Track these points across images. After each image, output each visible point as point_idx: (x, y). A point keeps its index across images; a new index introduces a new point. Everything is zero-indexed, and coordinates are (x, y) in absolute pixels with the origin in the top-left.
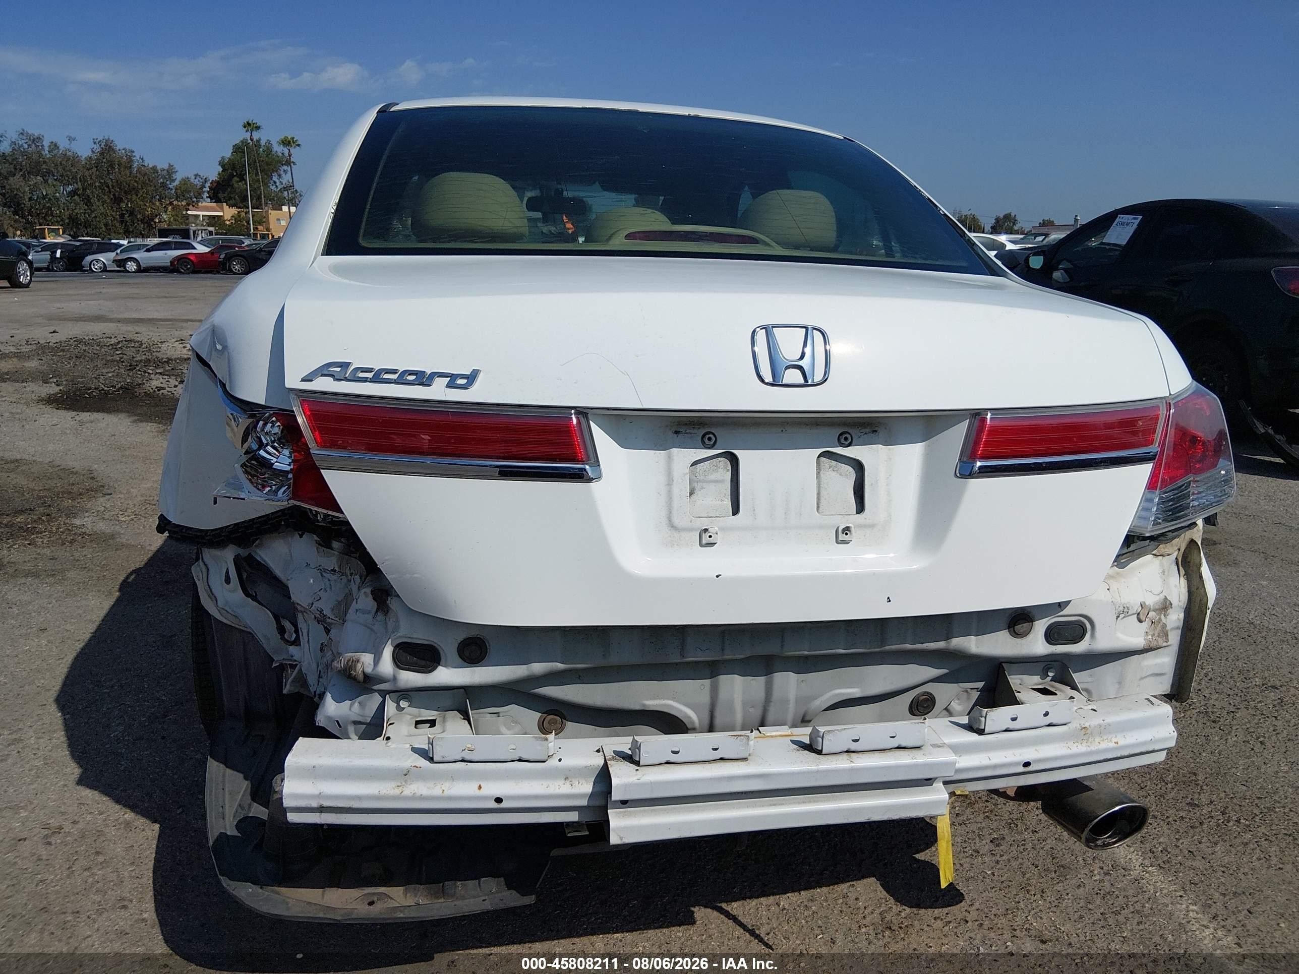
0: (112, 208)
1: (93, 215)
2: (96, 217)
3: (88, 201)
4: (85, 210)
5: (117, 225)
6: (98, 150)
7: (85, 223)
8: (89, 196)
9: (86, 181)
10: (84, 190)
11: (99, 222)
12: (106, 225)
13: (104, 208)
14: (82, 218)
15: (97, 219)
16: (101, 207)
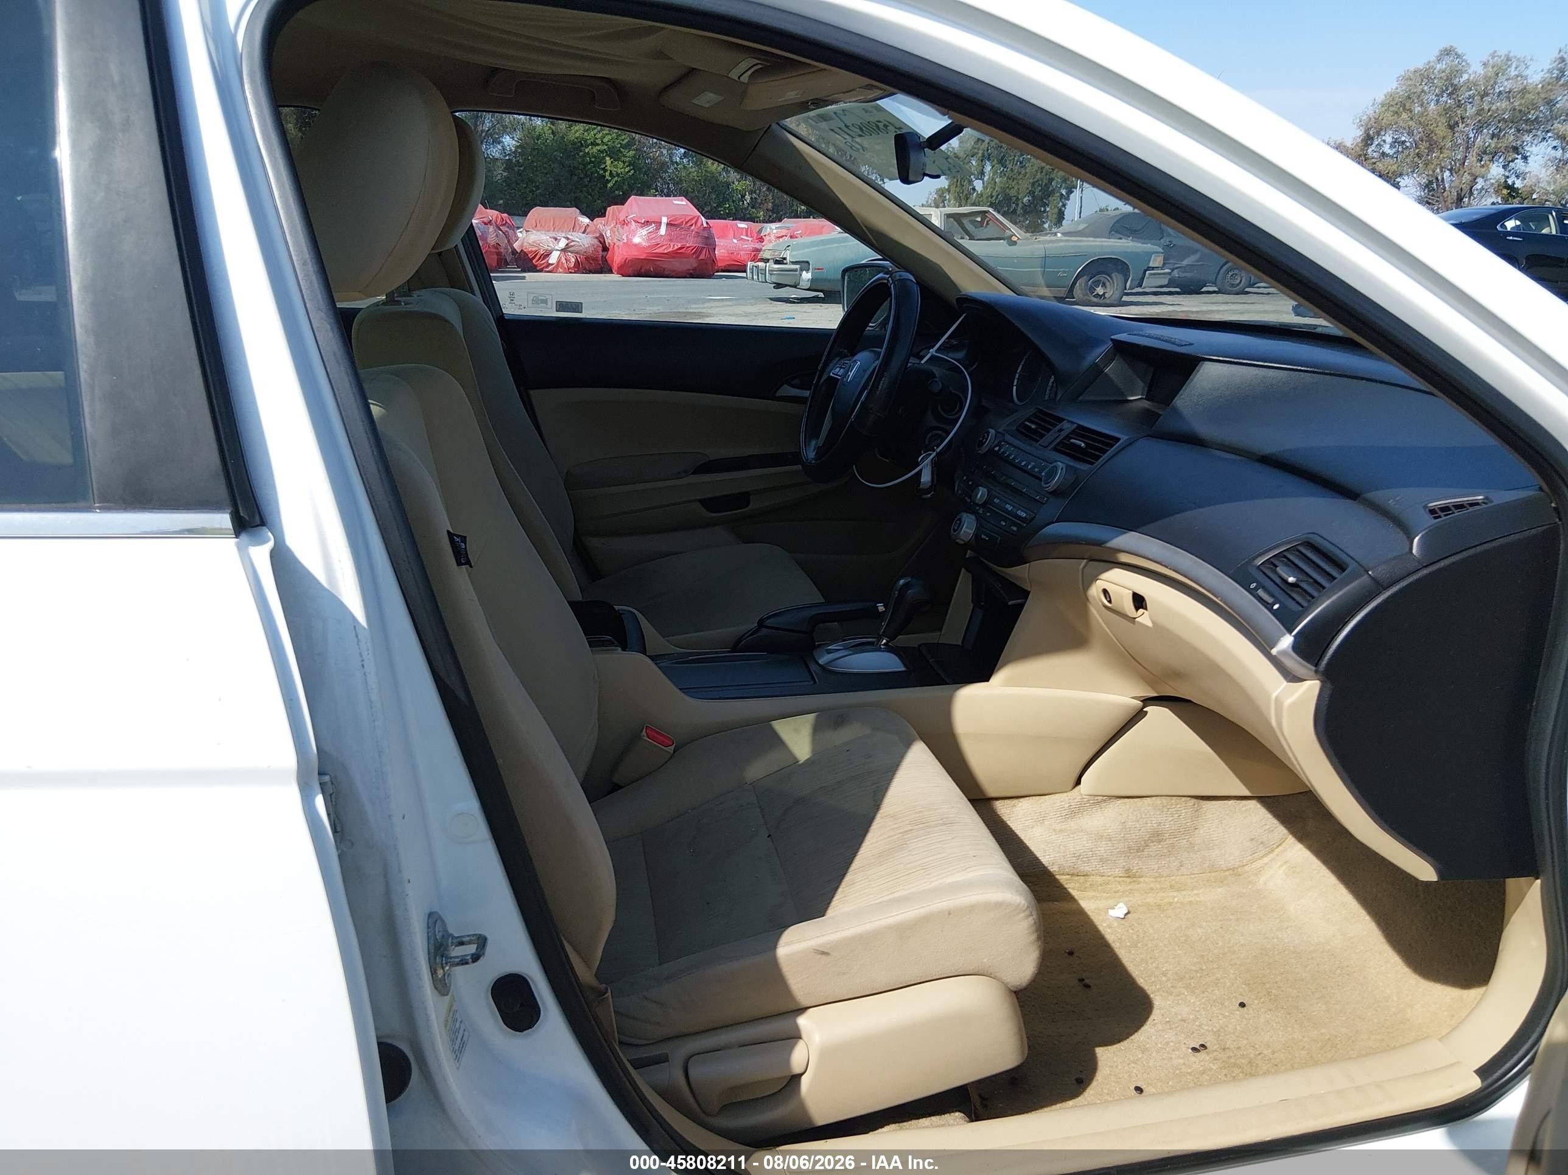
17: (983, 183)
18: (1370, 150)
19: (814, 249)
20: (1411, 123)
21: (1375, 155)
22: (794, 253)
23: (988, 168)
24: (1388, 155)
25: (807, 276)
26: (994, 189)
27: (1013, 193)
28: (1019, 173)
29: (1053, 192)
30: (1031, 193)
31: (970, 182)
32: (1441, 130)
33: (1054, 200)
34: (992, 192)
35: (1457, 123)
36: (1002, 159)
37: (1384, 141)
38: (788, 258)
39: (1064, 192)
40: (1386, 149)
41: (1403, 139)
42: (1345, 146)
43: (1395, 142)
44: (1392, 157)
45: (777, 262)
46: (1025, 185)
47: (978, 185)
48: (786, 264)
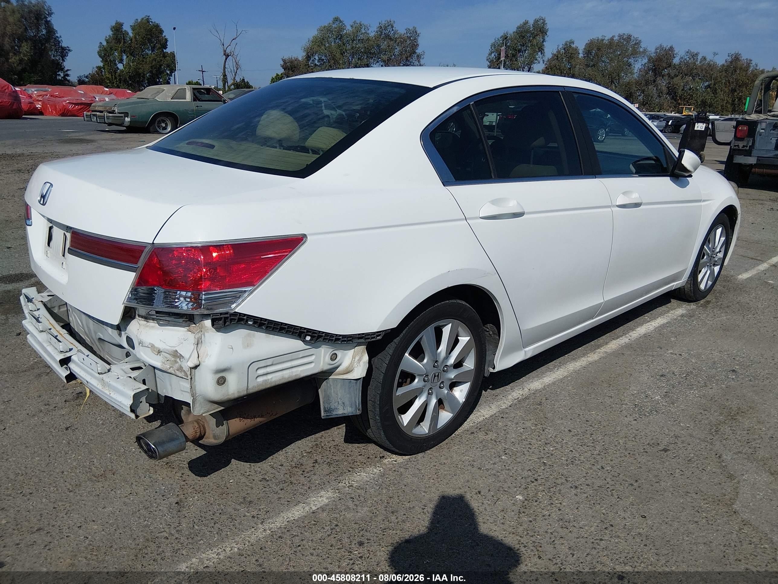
0: (728, 95)
1: (716, 100)
2: (717, 101)
3: (715, 92)
4: (712, 97)
5: (729, 106)
6: (729, 60)
7: (710, 105)
8: (716, 89)
9: (716, 79)
10: (714, 85)
11: (718, 104)
12: (722, 106)
13: (723, 96)
14: (709, 101)
15: (718, 103)
16: (722, 95)
17: (123, 65)
18: (309, 63)
19: (130, 106)
20: (326, 51)
21: (312, 65)
22: (119, 108)
23: (125, 57)
24: (317, 65)
25: (127, 119)
26: (130, 69)
27: (141, 71)
28: (143, 61)
29: (163, 72)
30: (151, 72)
31: (116, 64)
32: (338, 55)
33: (164, 76)
34: (129, 70)
35: (344, 52)
36: (132, 52)
37: (315, 59)
38: (116, 110)
39: (168, 72)
40: (316, 62)
41: (323, 58)
42: (299, 60)
43: (319, 59)
44: (319, 66)
45: (110, 113)
46: (147, 67)
47: (120, 66)
48: (116, 113)
